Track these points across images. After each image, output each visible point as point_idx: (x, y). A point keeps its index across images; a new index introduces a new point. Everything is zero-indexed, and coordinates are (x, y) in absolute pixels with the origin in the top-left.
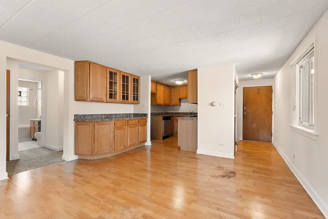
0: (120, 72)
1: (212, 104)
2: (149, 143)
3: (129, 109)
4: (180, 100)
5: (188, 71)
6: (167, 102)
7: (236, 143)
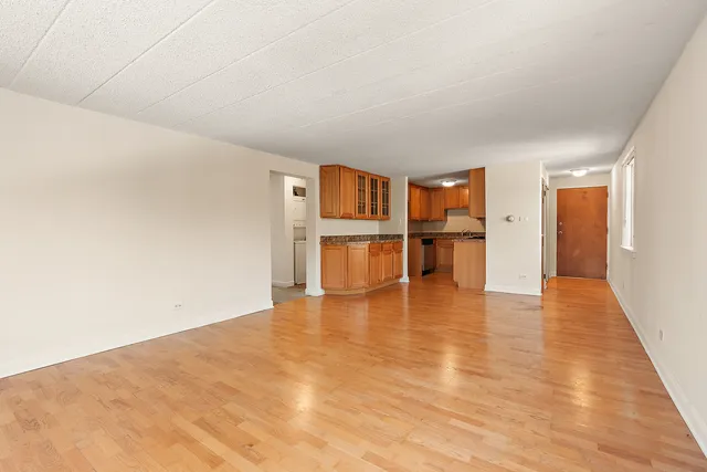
0: (369, 174)
1: (508, 219)
2: (405, 279)
3: (372, 228)
4: (446, 211)
5: (469, 171)
6: (424, 216)
7: (544, 276)
